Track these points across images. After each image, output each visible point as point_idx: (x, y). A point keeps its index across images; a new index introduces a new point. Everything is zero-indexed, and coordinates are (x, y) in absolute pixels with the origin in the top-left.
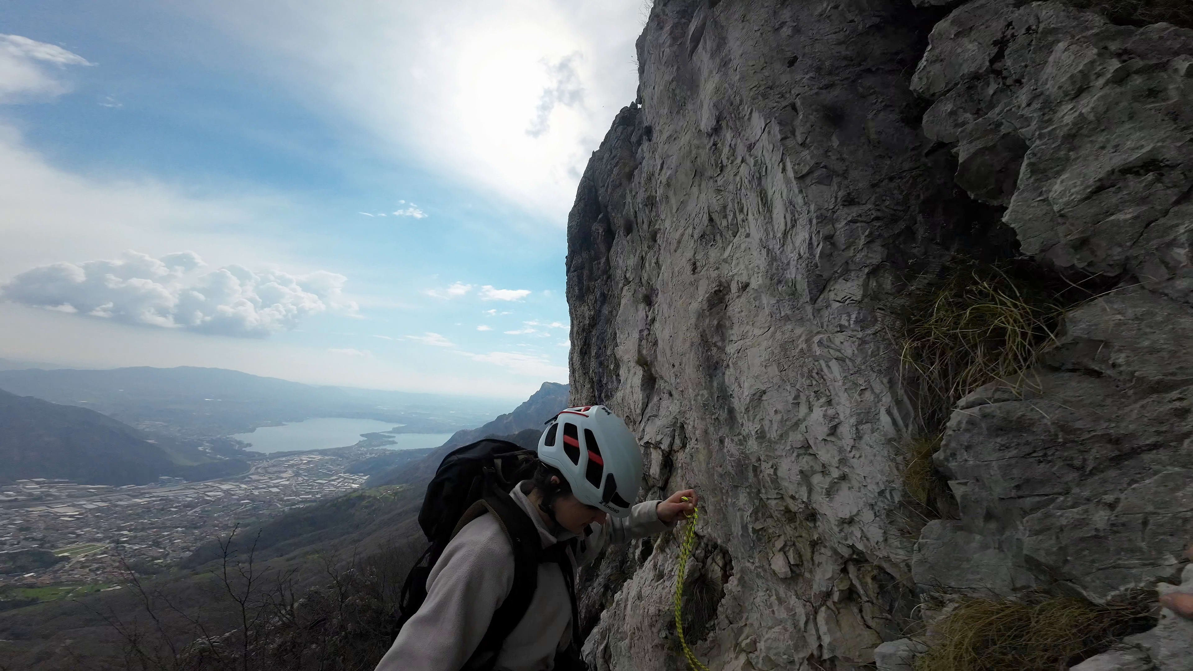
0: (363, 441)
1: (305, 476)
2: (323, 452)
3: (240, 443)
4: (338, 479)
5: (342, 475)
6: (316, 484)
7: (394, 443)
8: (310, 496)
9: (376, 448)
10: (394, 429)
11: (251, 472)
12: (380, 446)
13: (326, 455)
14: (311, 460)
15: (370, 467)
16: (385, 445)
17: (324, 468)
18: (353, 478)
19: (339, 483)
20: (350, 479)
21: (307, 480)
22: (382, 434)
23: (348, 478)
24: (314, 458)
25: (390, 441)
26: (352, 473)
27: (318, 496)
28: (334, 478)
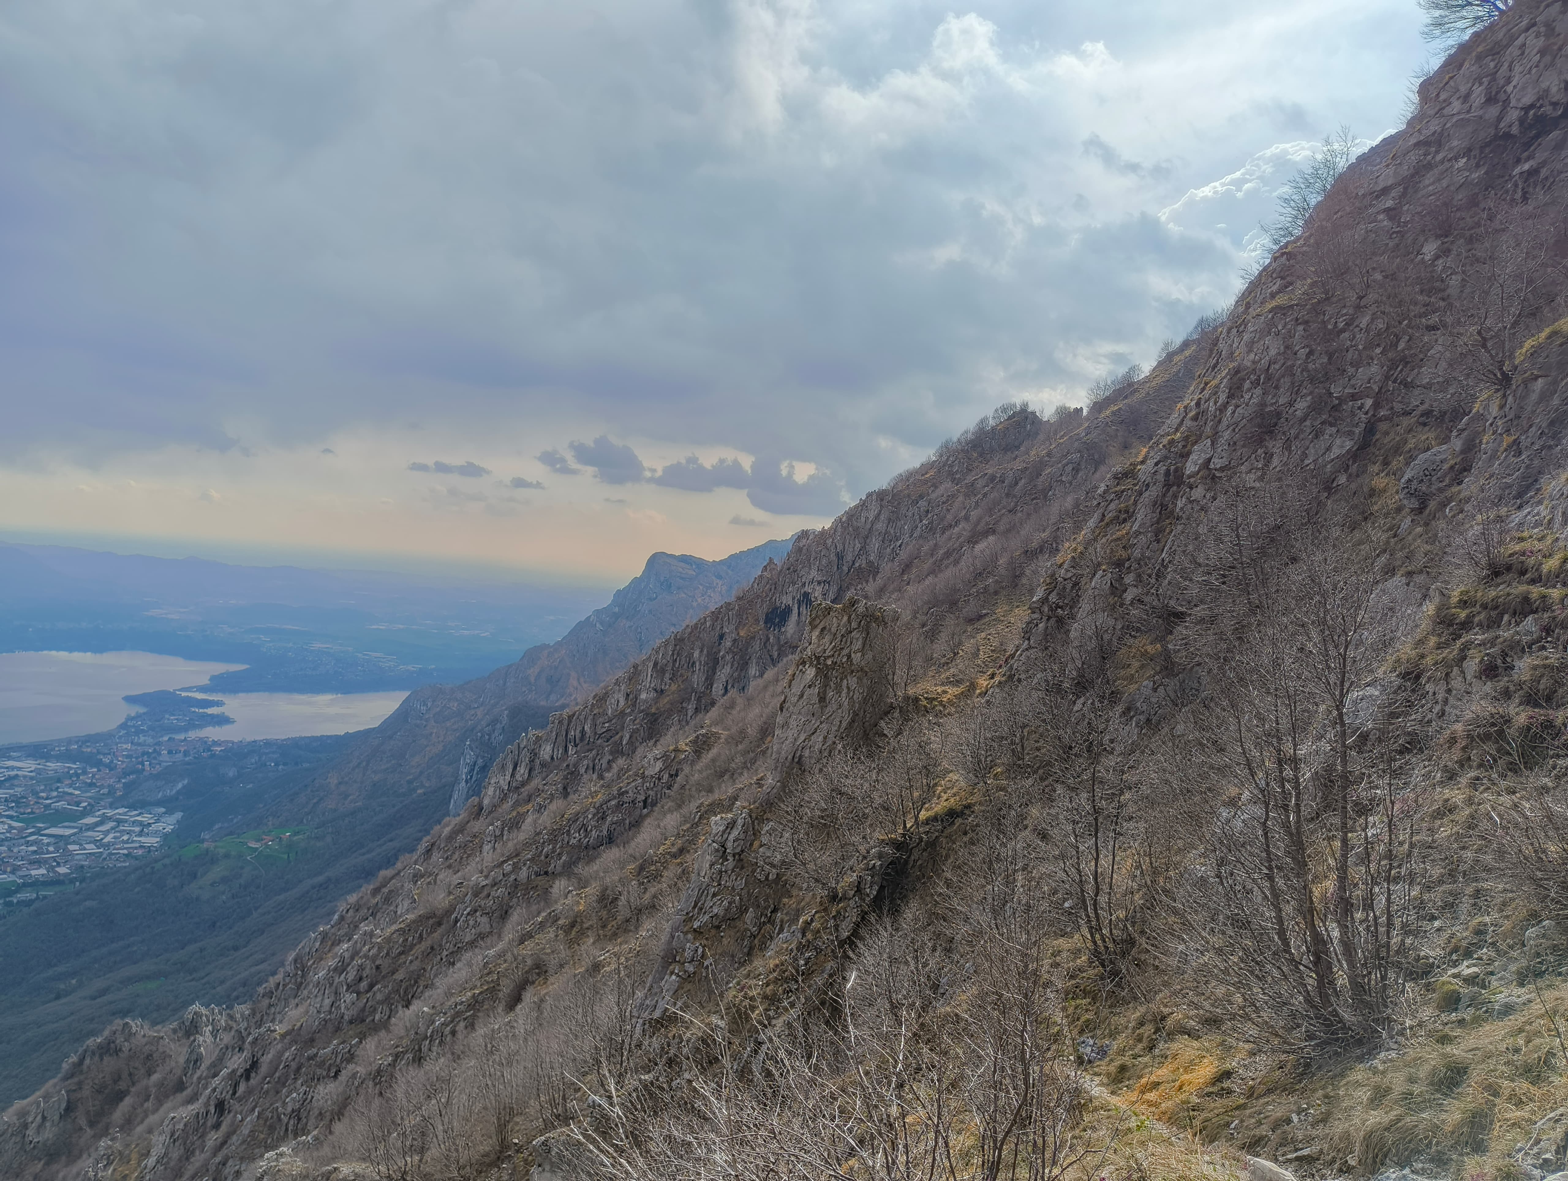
0: (138, 716)
1: (10, 818)
2: (38, 751)
4: (101, 823)
5: (110, 812)
6: (46, 840)
7: (222, 720)
8: (43, 871)
9: (182, 736)
10: (214, 678)
12: (186, 729)
13: (47, 757)
14: (12, 773)
15: (180, 786)
16: (201, 727)
17: (55, 794)
18: (139, 818)
19: (106, 833)
20: (134, 822)
21: (21, 830)
22: (184, 694)
23: (126, 821)
24: (19, 769)
25: (212, 716)
26: (132, 807)
27: (62, 870)
28: (89, 820)
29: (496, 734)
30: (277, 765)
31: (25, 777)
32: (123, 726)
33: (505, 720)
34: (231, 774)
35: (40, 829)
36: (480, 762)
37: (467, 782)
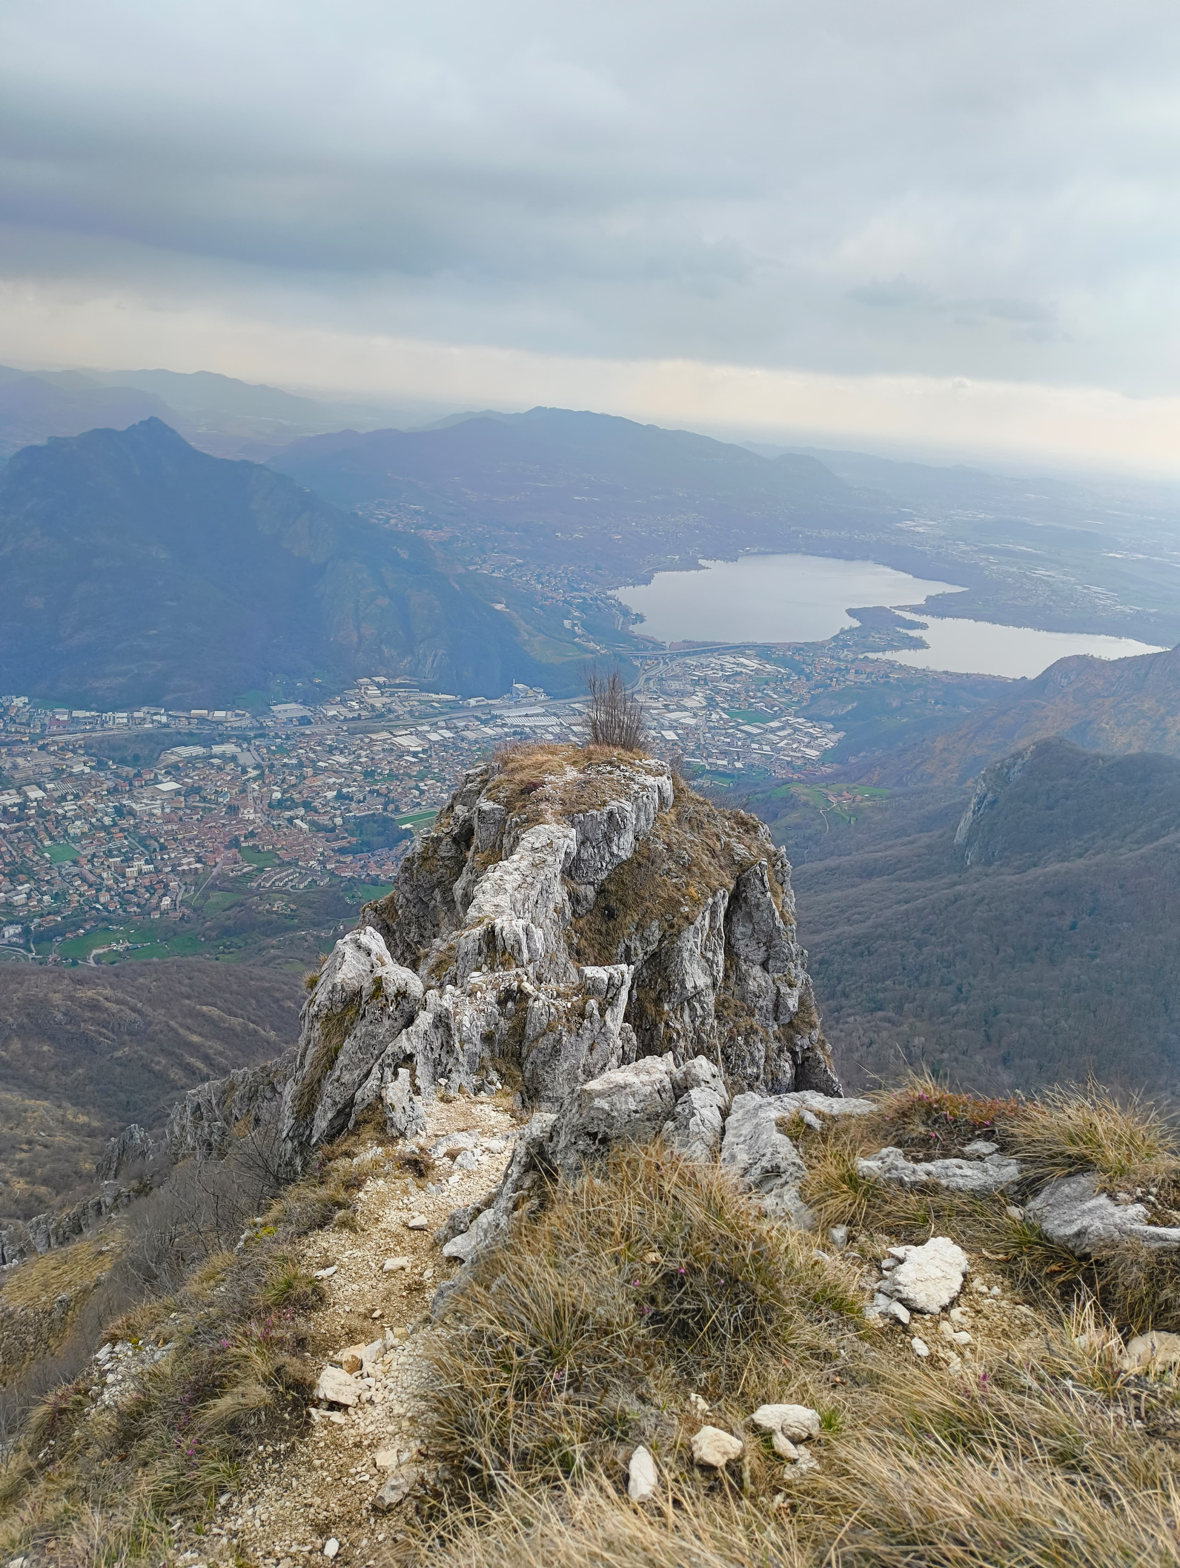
0: (851, 630)
1: (723, 709)
2: (764, 652)
3: (625, 612)
4: (782, 728)
5: (792, 720)
6: (739, 735)
7: (920, 644)
8: (726, 762)
10: (930, 598)
11: (636, 689)
12: (883, 649)
13: (769, 659)
14: (739, 669)
15: (850, 707)
16: (897, 649)
17: (760, 694)
18: (811, 730)
19: (782, 738)
20: (806, 733)
21: (726, 722)
22: (898, 612)
23: (800, 730)
24: (745, 666)
25: (911, 638)
26: (809, 719)
27: (738, 765)
28: (775, 724)
29: (1016, 769)
30: (936, 703)
31: (746, 674)
32: (835, 638)
33: (1028, 757)
34: (895, 704)
35: (739, 724)
36: (990, 796)
37: (974, 812)
